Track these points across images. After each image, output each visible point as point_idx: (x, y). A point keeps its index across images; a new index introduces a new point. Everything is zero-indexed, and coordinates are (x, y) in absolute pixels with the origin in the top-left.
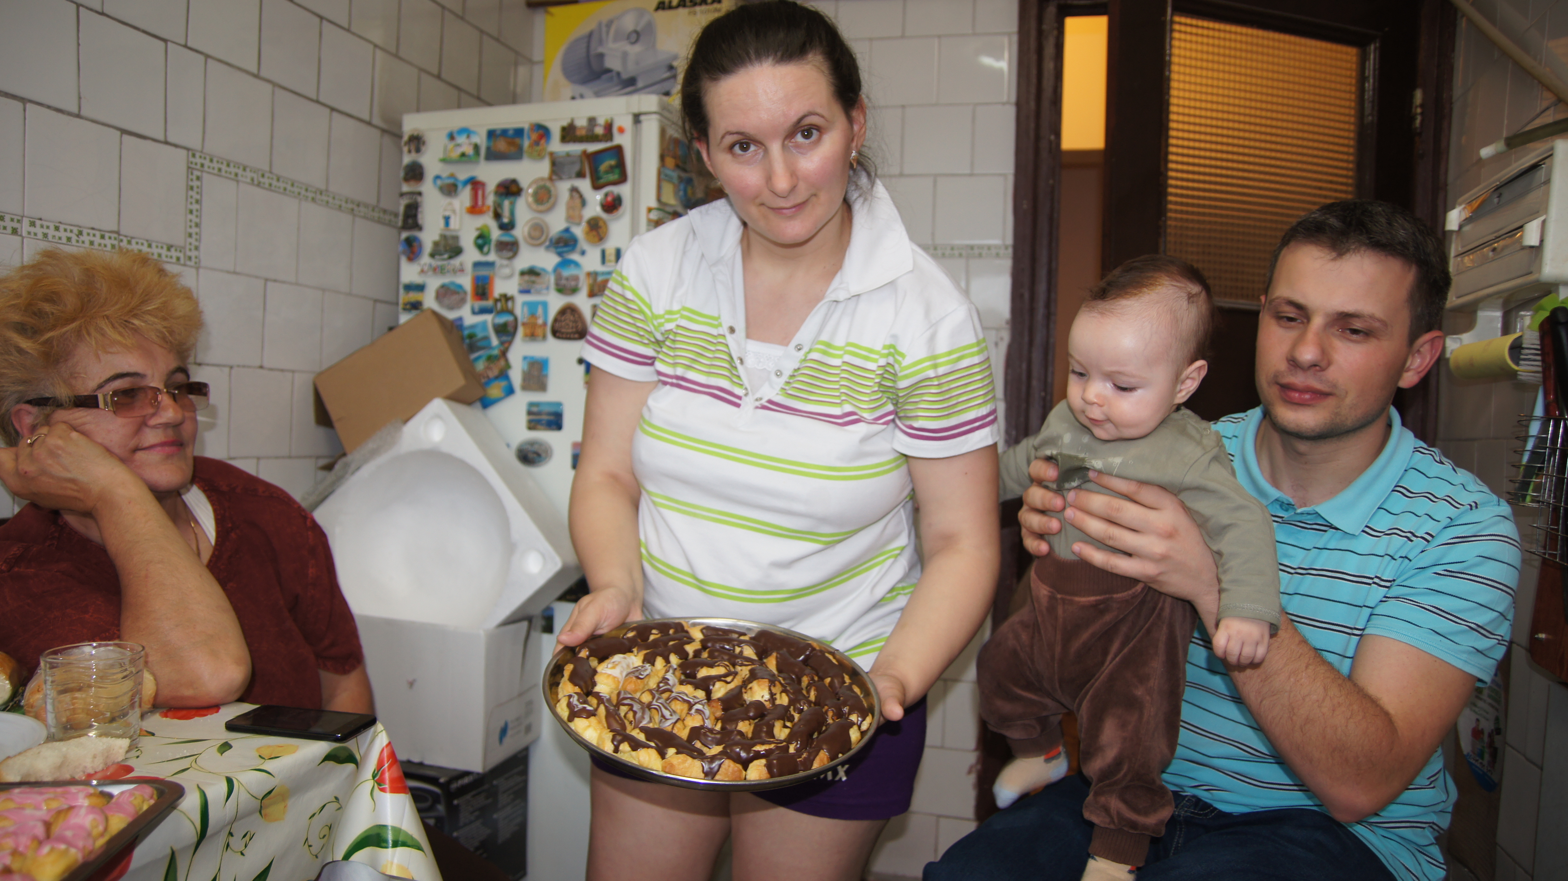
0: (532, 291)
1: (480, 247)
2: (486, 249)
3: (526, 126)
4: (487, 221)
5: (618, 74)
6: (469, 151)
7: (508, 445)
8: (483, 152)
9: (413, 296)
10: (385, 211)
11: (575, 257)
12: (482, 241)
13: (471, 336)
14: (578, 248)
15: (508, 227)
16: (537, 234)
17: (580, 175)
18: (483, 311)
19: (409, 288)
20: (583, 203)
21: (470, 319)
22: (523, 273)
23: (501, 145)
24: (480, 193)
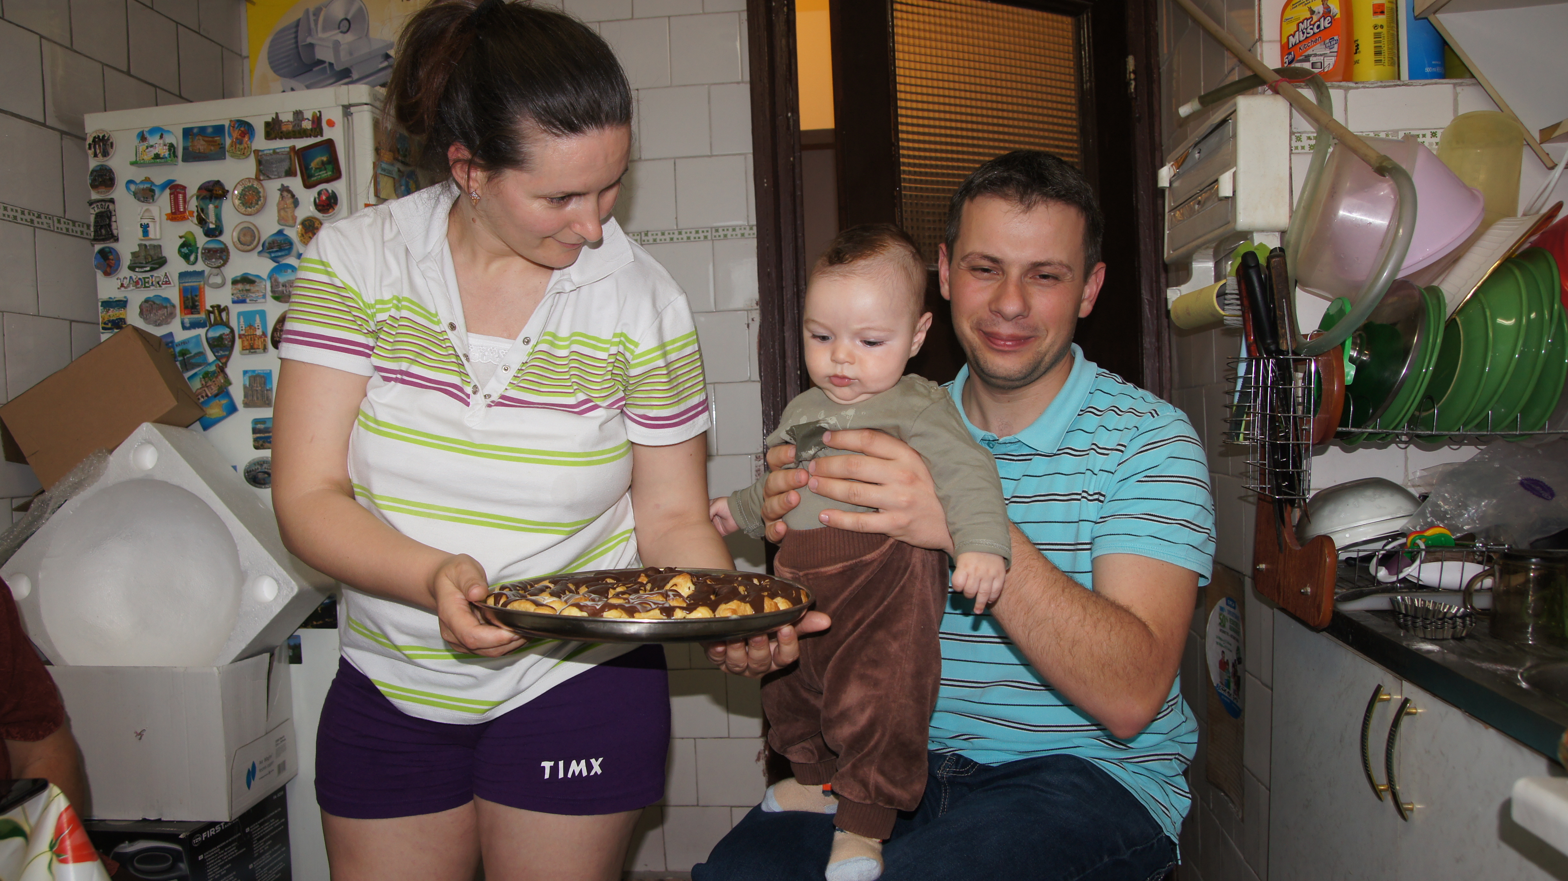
0: (248, 300)
1: (186, 257)
2: (192, 258)
3: (227, 124)
4: (191, 226)
5: (331, 64)
6: (164, 152)
7: (235, 468)
8: (180, 153)
9: (114, 314)
10: (74, 222)
11: (291, 261)
12: (187, 249)
13: (183, 353)
14: (294, 252)
15: (214, 233)
16: (248, 238)
17: (290, 173)
18: (194, 325)
19: (108, 304)
20: (296, 203)
21: (181, 335)
22: (235, 282)
23: (200, 145)
24: (181, 196)
